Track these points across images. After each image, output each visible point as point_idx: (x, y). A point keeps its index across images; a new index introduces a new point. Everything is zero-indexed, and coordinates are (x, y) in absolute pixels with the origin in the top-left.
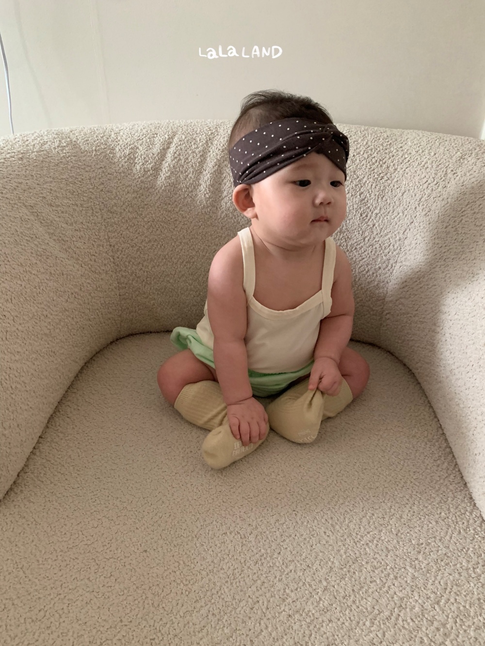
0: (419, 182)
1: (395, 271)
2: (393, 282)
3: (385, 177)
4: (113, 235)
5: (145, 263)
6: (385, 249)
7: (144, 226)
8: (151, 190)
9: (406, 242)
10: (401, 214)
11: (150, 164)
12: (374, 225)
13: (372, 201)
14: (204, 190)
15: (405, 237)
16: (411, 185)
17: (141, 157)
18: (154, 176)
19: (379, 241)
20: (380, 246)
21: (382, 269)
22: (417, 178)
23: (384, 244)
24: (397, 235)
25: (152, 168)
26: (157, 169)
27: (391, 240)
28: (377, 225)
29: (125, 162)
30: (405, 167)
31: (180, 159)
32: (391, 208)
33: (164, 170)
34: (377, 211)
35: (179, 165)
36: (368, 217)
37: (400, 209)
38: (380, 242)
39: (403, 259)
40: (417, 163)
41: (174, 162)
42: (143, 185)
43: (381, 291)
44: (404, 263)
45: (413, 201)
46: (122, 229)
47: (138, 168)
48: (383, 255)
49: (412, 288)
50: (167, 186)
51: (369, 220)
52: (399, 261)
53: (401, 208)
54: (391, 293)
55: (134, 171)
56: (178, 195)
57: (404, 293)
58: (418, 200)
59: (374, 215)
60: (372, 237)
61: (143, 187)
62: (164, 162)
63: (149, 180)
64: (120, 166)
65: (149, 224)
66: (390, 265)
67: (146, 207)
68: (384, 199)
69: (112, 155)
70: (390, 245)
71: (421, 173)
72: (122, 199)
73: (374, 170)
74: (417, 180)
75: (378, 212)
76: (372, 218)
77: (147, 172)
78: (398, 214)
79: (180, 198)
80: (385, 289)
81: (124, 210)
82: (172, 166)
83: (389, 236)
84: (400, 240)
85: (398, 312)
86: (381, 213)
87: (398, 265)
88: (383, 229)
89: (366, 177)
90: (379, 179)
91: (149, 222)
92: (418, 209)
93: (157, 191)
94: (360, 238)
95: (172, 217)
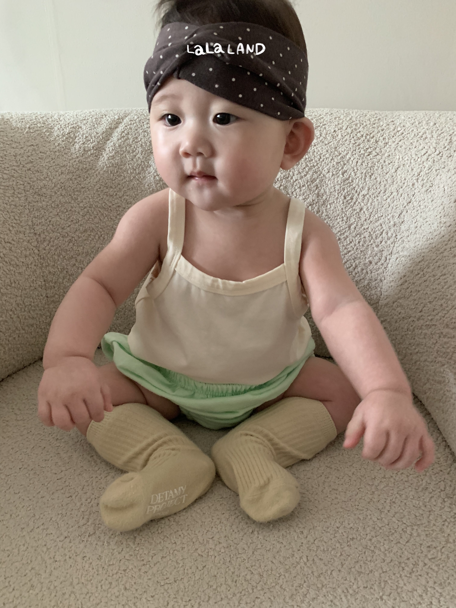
0: (416, 155)
1: (390, 265)
2: (389, 279)
3: (374, 152)
4: (39, 221)
5: (79, 258)
6: (376, 238)
7: (79, 213)
8: (90, 172)
9: (403, 227)
10: (395, 194)
11: (92, 143)
12: (361, 209)
13: (357, 180)
14: (154, 171)
15: (401, 221)
16: (406, 159)
17: (82, 136)
18: (96, 156)
19: (368, 228)
20: (370, 235)
21: (373, 263)
22: (413, 151)
23: (374, 232)
24: (391, 219)
25: (93, 147)
26: (99, 149)
27: (383, 226)
28: (365, 210)
29: (63, 141)
30: (398, 140)
31: (128, 139)
32: (382, 188)
33: (107, 149)
34: (364, 192)
35: (126, 144)
36: (354, 200)
37: (393, 188)
38: (370, 230)
39: (400, 249)
40: (413, 134)
41: (120, 141)
42: (81, 165)
43: (373, 292)
44: (401, 254)
45: (409, 177)
46: (51, 215)
47: (77, 146)
48: (374, 245)
49: (414, 283)
50: (110, 167)
51: (355, 203)
52: (395, 251)
53: (395, 186)
54: (386, 294)
55: (73, 150)
56: (122, 177)
57: (403, 291)
58: (416, 174)
59: (361, 197)
60: (359, 224)
61: (80, 168)
62: (108, 142)
63: (89, 160)
64: (56, 144)
65: (86, 210)
66: (383, 258)
67: (83, 190)
68: (373, 177)
69: (48, 134)
70: (382, 233)
71: (418, 144)
72: (54, 181)
73: (359, 145)
74: (413, 152)
75: (366, 193)
76: (359, 200)
77: (87, 151)
78: (392, 193)
79: (124, 180)
80: (379, 289)
81: (56, 193)
82: (117, 145)
83: (380, 221)
84: (394, 225)
85: (395, 317)
86: (370, 194)
87: (394, 257)
88: (374, 213)
89: (350, 153)
90: (366, 154)
91: (85, 208)
92: (416, 186)
93: (97, 172)
94: (344, 226)
95: (113, 203)
